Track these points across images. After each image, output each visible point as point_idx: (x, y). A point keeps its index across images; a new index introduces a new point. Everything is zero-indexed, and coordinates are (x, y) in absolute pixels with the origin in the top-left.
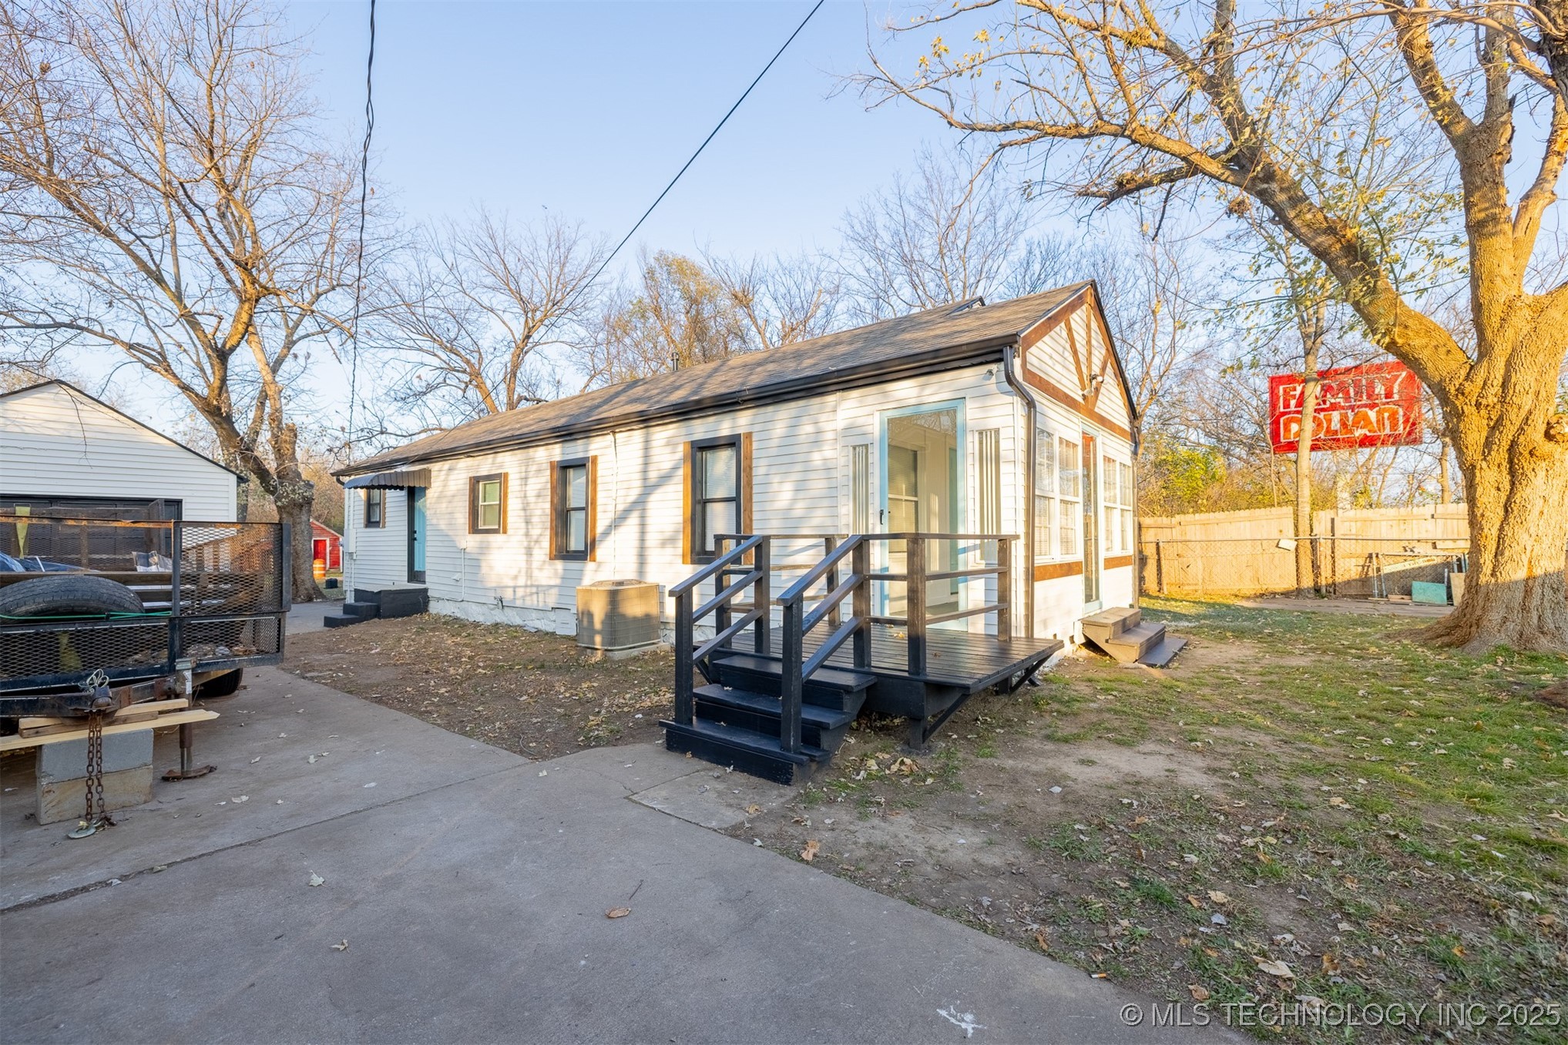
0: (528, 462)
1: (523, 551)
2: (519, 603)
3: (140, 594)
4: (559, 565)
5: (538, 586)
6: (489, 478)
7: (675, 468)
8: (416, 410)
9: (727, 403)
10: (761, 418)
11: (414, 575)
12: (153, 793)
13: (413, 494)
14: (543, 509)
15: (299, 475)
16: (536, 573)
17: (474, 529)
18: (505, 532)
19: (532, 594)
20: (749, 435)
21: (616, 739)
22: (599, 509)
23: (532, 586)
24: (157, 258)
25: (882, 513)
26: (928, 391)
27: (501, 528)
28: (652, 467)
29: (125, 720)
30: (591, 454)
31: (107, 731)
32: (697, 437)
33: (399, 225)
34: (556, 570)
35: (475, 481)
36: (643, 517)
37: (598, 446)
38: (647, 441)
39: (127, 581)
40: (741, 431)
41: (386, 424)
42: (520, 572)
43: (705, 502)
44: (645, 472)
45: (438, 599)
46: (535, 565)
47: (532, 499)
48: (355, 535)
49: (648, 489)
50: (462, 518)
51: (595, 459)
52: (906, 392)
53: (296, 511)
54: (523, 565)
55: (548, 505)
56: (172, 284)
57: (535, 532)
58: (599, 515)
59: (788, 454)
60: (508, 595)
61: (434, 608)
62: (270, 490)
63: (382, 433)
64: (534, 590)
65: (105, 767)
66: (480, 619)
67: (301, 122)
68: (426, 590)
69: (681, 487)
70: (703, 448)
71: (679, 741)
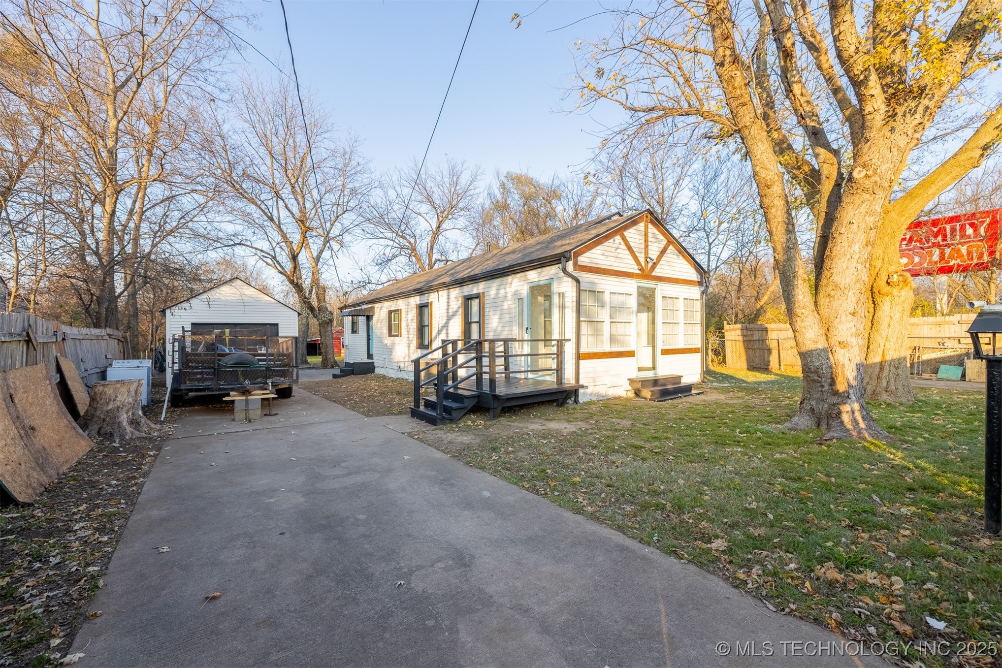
0: (408, 304)
1: (407, 345)
2: (406, 369)
3: (258, 360)
4: (420, 350)
6: (395, 311)
7: (459, 308)
8: (385, 270)
9: (474, 279)
10: (487, 286)
11: (370, 356)
12: (261, 417)
13: (369, 318)
14: (414, 326)
15: (327, 308)
16: (411, 355)
17: (390, 335)
18: (401, 336)
19: (410, 365)
20: (483, 293)
21: (400, 413)
22: (433, 326)
24: (271, 210)
25: (527, 329)
26: (543, 274)
27: (399, 335)
28: (450, 307)
29: (254, 395)
30: (430, 301)
31: (250, 397)
32: (466, 294)
33: (373, 176)
34: (418, 354)
35: (390, 312)
36: (447, 330)
37: (432, 297)
38: (448, 295)
39: (255, 355)
40: (481, 291)
41: (371, 278)
42: (406, 355)
43: (471, 323)
44: (448, 309)
45: (378, 367)
46: (411, 350)
47: (409, 321)
48: (348, 337)
49: (449, 318)
50: (385, 331)
51: (431, 302)
52: (533, 276)
53: (326, 326)
54: (407, 351)
55: (415, 324)
56: (276, 220)
57: (411, 337)
58: (433, 329)
59: (497, 302)
60: (402, 365)
61: (378, 371)
62: (315, 316)
63: (369, 283)
65: (250, 407)
66: (393, 376)
67: (327, 135)
68: (373, 363)
69: (460, 317)
70: (468, 299)
71: (415, 413)
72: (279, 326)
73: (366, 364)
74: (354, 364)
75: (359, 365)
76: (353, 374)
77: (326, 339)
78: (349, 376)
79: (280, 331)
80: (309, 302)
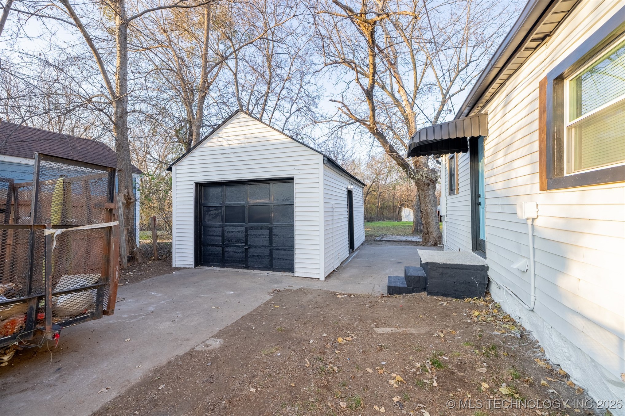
13: (477, 153)
48: (446, 202)
62: (411, 176)
72: (296, 181)
73: (460, 269)
74: (427, 266)
75: (440, 270)
76: (425, 289)
77: (426, 206)
78: (417, 292)
79: (296, 191)
80: (400, 156)
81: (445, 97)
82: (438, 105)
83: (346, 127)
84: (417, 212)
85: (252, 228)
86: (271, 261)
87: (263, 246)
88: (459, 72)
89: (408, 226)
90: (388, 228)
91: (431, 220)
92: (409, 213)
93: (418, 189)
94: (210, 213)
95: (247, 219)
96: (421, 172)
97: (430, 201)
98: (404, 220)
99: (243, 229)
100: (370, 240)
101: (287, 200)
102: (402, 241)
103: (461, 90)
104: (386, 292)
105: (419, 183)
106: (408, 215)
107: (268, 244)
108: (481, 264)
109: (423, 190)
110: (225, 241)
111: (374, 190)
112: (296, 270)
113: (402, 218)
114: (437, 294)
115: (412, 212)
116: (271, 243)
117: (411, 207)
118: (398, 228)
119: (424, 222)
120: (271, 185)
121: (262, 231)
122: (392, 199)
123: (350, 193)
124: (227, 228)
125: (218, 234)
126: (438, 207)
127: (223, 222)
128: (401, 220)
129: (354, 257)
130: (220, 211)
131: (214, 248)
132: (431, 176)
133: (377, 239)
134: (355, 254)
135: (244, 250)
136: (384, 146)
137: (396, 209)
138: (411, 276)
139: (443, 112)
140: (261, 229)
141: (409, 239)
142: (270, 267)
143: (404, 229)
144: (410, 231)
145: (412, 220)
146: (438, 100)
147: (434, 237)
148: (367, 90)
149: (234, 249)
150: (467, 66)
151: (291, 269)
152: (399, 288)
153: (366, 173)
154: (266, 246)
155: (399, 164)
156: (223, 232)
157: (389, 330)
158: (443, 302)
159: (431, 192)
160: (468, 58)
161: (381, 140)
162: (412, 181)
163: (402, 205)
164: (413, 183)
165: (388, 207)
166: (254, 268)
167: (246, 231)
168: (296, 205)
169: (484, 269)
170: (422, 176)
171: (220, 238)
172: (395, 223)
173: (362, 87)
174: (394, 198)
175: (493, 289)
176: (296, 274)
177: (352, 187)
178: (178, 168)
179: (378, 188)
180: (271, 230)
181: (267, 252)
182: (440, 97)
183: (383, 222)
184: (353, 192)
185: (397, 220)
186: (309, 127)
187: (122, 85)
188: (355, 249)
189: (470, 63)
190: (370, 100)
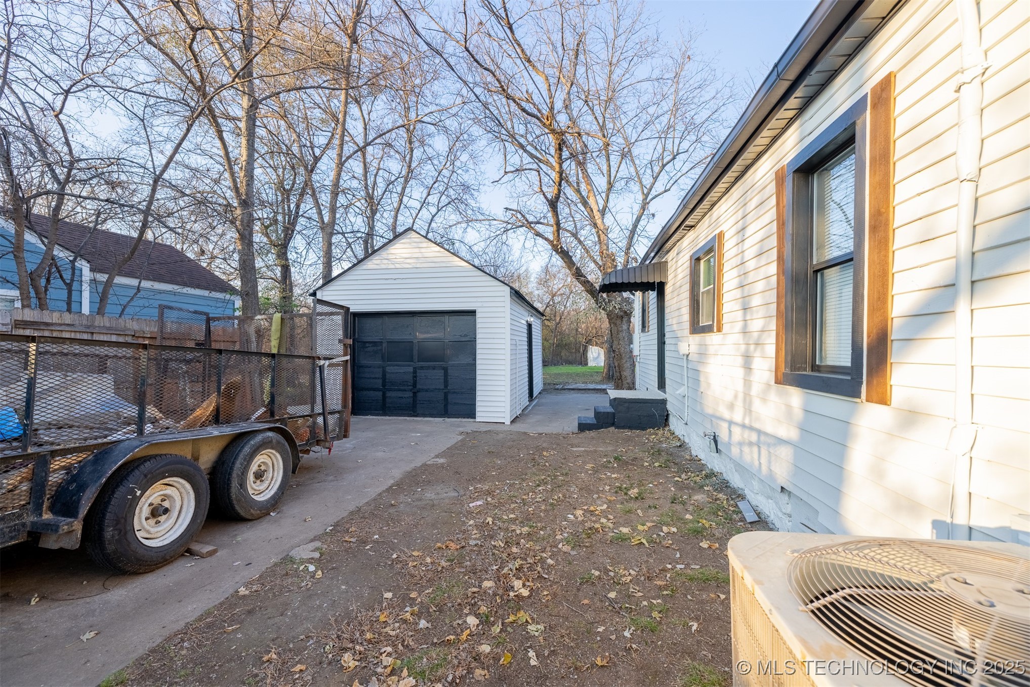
0: (746, 196)
1: (740, 360)
2: (734, 452)
4: (796, 397)
5: (759, 432)
6: (705, 250)
11: (662, 382)
14: (766, 278)
16: (757, 405)
17: (695, 327)
18: (719, 330)
19: (751, 444)
22: (901, 238)
23: (751, 428)
27: (716, 324)
34: (789, 407)
35: (695, 261)
42: (736, 397)
45: (673, 414)
46: (756, 389)
47: (751, 265)
48: (639, 340)
54: (740, 386)
55: (773, 269)
57: (756, 325)
60: (723, 433)
64: (754, 437)
72: (478, 315)
73: (644, 403)
74: (615, 402)
75: (626, 405)
76: (613, 424)
77: (619, 344)
78: (606, 428)
79: (478, 326)
80: (588, 282)
81: (646, 199)
82: (637, 208)
83: (514, 232)
84: (609, 352)
85: (422, 368)
86: (446, 406)
87: (436, 389)
88: (664, 166)
89: (597, 372)
90: (568, 375)
91: (624, 361)
92: (599, 354)
93: (609, 322)
94: (366, 350)
95: (416, 358)
96: (613, 302)
97: (624, 338)
98: (591, 363)
99: (411, 369)
100: (550, 388)
101: (466, 336)
102: (589, 389)
103: (665, 191)
104: (576, 430)
105: (610, 315)
106: (598, 357)
107: (442, 387)
108: (661, 398)
109: (615, 324)
110: (386, 385)
111: (547, 318)
112: (478, 414)
113: (589, 361)
114: (623, 427)
115: (602, 352)
116: (446, 386)
117: (600, 345)
118: (584, 375)
119: (616, 364)
120: (447, 317)
121: (435, 371)
122: (574, 332)
123: (530, 326)
124: (388, 369)
125: (377, 376)
126: (631, 346)
127: (384, 361)
128: (586, 364)
129: (534, 406)
130: (379, 348)
131: (372, 392)
132: (625, 308)
133: (557, 387)
134: (534, 403)
135: (411, 395)
136: (570, 269)
137: (580, 347)
138: (600, 413)
139: (643, 217)
140: (434, 369)
141: (599, 387)
142: (445, 413)
143: (592, 376)
144: (599, 378)
145: (602, 364)
146: (638, 202)
147: (628, 383)
148: (551, 201)
149: (400, 394)
150: (674, 158)
151: (472, 414)
152: (589, 424)
153: (536, 292)
154: (439, 389)
155: (587, 291)
156: (384, 373)
157: (583, 449)
158: (628, 433)
159: (625, 327)
160: (675, 151)
161: (566, 260)
162: (603, 312)
163: (589, 342)
164: (603, 314)
165: (567, 346)
166: (424, 415)
167: (415, 372)
168: (478, 341)
169: (664, 402)
170: (615, 307)
171: (380, 381)
172: (579, 369)
173: (546, 197)
174: (577, 330)
175: (672, 420)
176: (478, 419)
177: (532, 319)
178: (325, 293)
179: (555, 316)
180: (446, 370)
181: (441, 396)
182: (640, 197)
183: (561, 367)
184: (533, 326)
185: (581, 364)
186: (459, 226)
187: (248, 185)
188: (534, 396)
189: (677, 155)
190: (554, 211)
